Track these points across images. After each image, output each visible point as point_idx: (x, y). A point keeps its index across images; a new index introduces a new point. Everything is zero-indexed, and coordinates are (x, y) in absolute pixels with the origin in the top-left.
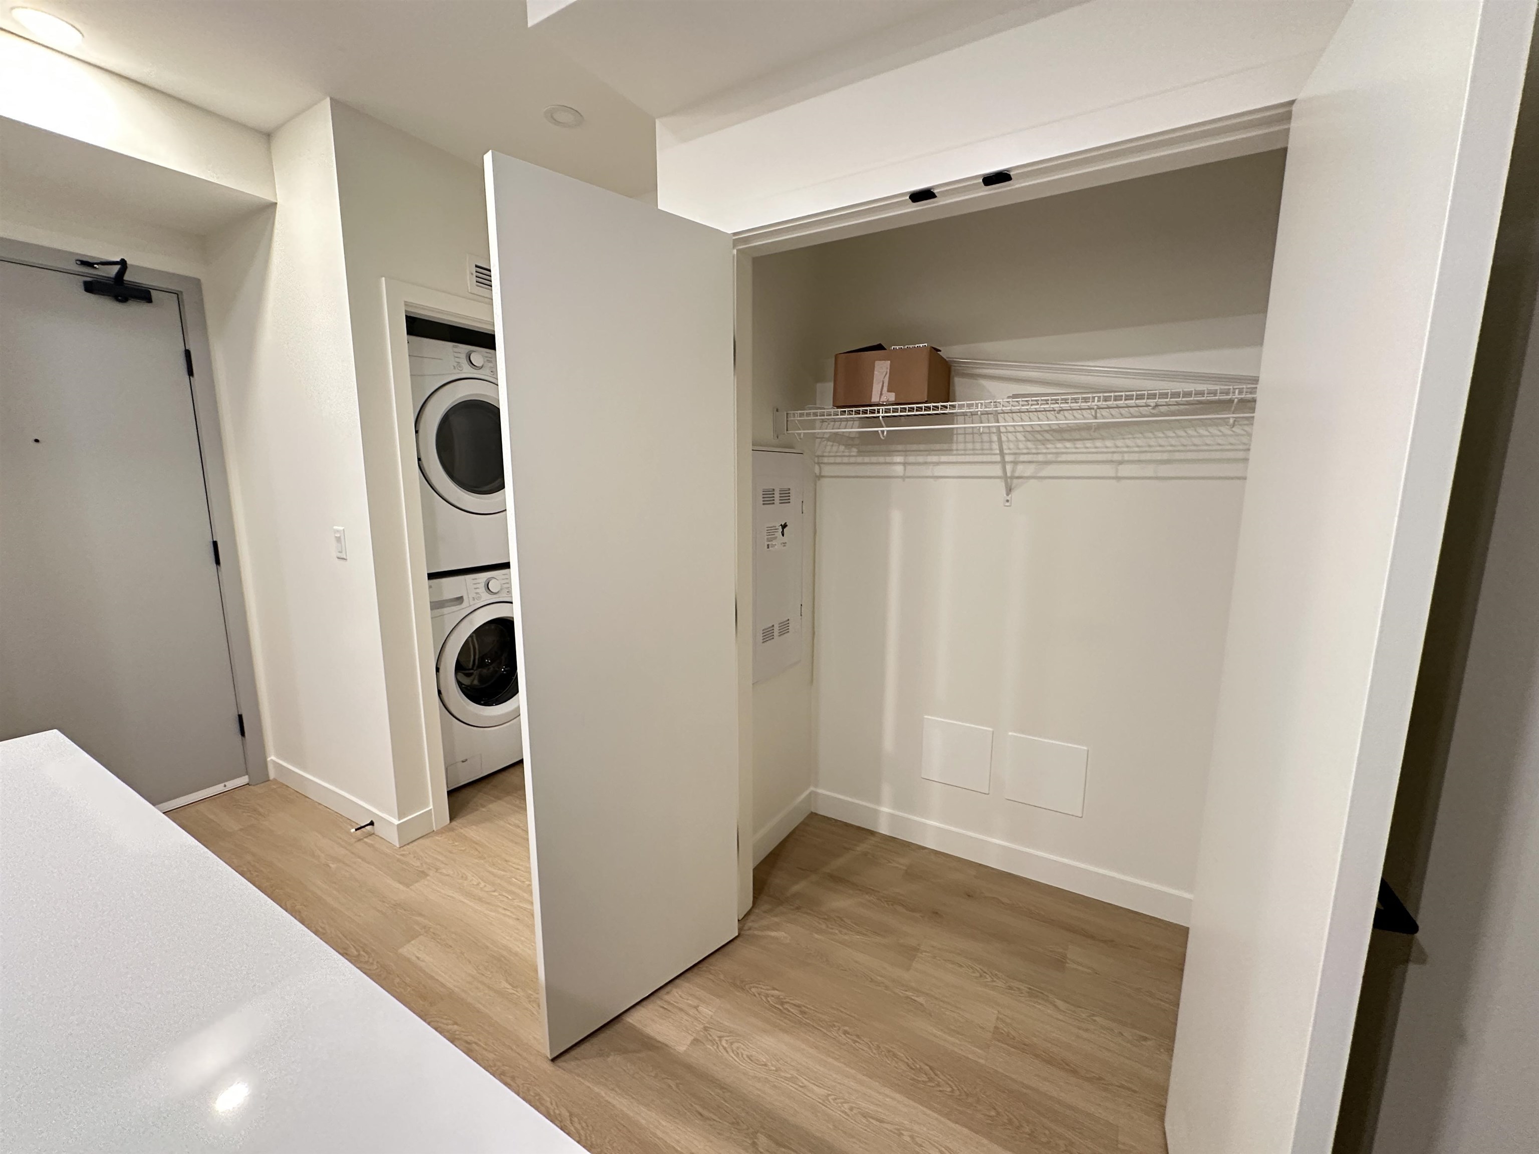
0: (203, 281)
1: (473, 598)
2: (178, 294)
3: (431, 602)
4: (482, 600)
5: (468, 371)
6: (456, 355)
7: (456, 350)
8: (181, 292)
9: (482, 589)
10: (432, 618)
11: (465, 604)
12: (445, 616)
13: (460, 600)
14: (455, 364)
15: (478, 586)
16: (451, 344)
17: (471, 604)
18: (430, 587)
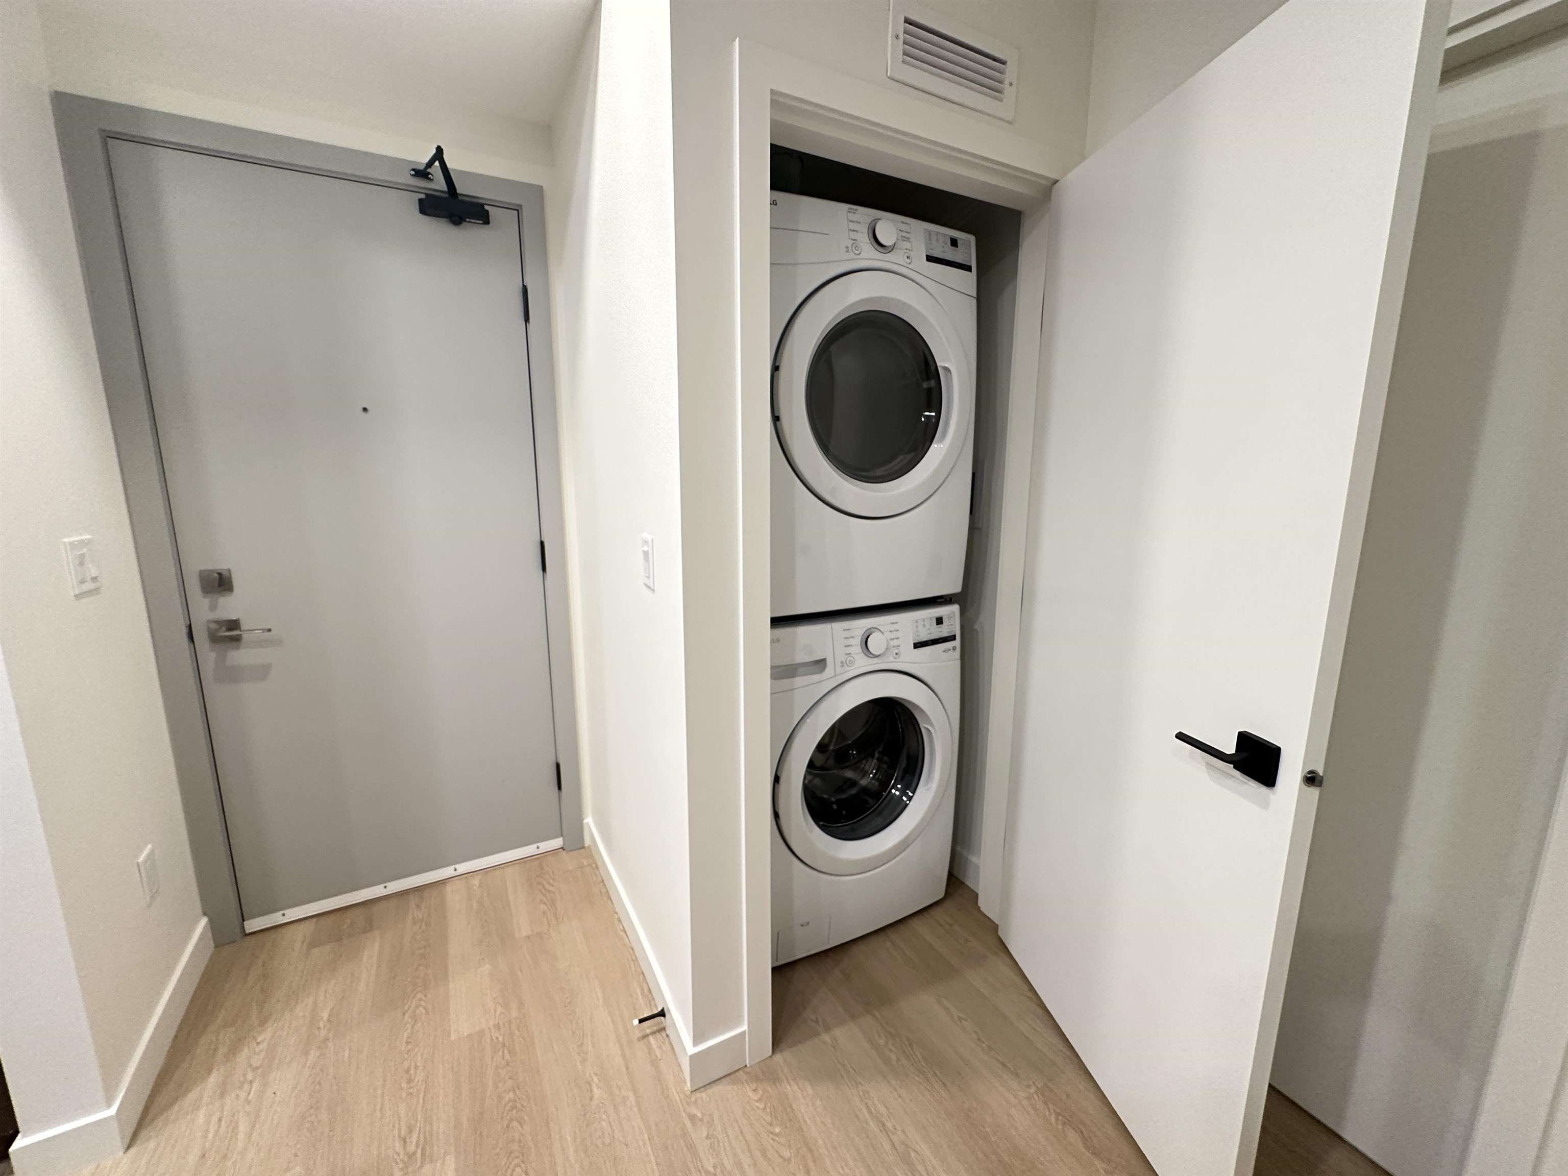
0: (545, 188)
1: (842, 662)
2: (518, 209)
3: (772, 668)
4: (856, 665)
5: (869, 255)
6: (852, 226)
7: (852, 217)
8: (521, 206)
9: (857, 649)
10: (772, 694)
11: (829, 671)
12: (796, 692)
13: (821, 664)
14: (850, 243)
15: (851, 642)
16: (844, 207)
17: (837, 673)
18: (773, 641)
